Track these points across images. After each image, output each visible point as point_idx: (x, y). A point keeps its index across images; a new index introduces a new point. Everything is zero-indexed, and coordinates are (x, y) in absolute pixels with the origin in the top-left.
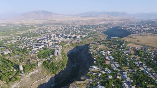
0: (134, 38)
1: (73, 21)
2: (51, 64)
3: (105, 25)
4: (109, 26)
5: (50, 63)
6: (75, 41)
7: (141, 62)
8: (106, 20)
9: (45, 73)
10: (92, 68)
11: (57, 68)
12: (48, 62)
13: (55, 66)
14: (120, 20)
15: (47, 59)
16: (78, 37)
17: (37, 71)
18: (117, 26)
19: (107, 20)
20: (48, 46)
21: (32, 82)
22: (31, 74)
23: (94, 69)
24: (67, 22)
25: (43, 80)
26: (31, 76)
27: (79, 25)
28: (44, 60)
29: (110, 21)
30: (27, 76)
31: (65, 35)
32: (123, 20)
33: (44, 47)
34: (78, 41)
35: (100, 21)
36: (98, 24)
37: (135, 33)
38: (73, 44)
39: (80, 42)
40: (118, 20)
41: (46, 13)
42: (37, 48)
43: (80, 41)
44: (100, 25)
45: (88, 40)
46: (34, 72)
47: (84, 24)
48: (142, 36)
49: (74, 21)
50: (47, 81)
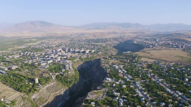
0: (147, 53)
1: (77, 34)
2: (64, 78)
3: (115, 39)
4: (120, 40)
5: (63, 77)
6: (84, 57)
7: (153, 74)
8: (116, 33)
9: (60, 86)
10: (106, 80)
11: (70, 82)
12: (61, 76)
13: (68, 80)
14: (132, 33)
15: (60, 73)
16: (87, 52)
17: (52, 84)
18: (129, 39)
19: (117, 33)
20: (56, 61)
21: (49, 94)
22: (47, 87)
23: (108, 80)
24: (71, 35)
25: (59, 93)
26: (47, 89)
27: (85, 39)
28: (56, 74)
29: (121, 33)
30: (44, 88)
31: (72, 50)
32: (136, 33)
33: (53, 62)
34: (88, 56)
35: (109, 33)
36: (108, 37)
37: (149, 47)
38: (83, 60)
39: (89, 57)
40: (130, 33)
41: (44, 24)
42: (46, 63)
43: (90, 56)
44: (110, 38)
45: (98, 55)
46: (50, 85)
47: (91, 38)
48: (156, 50)
49: (79, 34)
50: (62, 93)
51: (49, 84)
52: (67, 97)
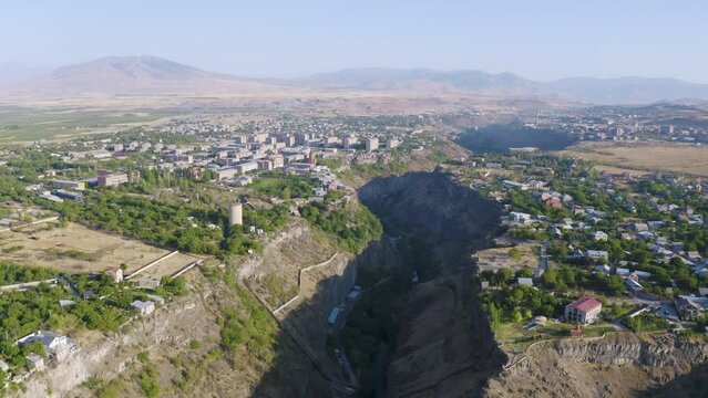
0: (600, 153)
1: (299, 100)
2: (330, 218)
3: (447, 119)
5: (327, 214)
6: (367, 160)
7: (676, 207)
8: (438, 102)
9: (325, 244)
10: (512, 218)
11: (357, 234)
12: (315, 211)
13: (348, 226)
14: (499, 103)
16: (374, 143)
17: (299, 232)
19: (443, 103)
20: (270, 168)
21: (293, 268)
22: (281, 240)
23: (522, 220)
24: (278, 103)
25: (326, 268)
27: (334, 116)
28: (298, 203)
29: (456, 103)
30: (273, 245)
31: (311, 138)
32: (512, 103)
33: (258, 170)
34: (380, 158)
35: (418, 102)
36: (419, 112)
37: (597, 139)
38: (363, 171)
39: (386, 162)
40: (490, 103)
41: (162, 68)
42: (235, 171)
43: (388, 159)
44: (426, 116)
45: (413, 158)
46: (290, 236)
47: (356, 113)
48: (629, 146)
49: (304, 100)
50: (340, 270)
51: (286, 229)
52: (353, 290)
